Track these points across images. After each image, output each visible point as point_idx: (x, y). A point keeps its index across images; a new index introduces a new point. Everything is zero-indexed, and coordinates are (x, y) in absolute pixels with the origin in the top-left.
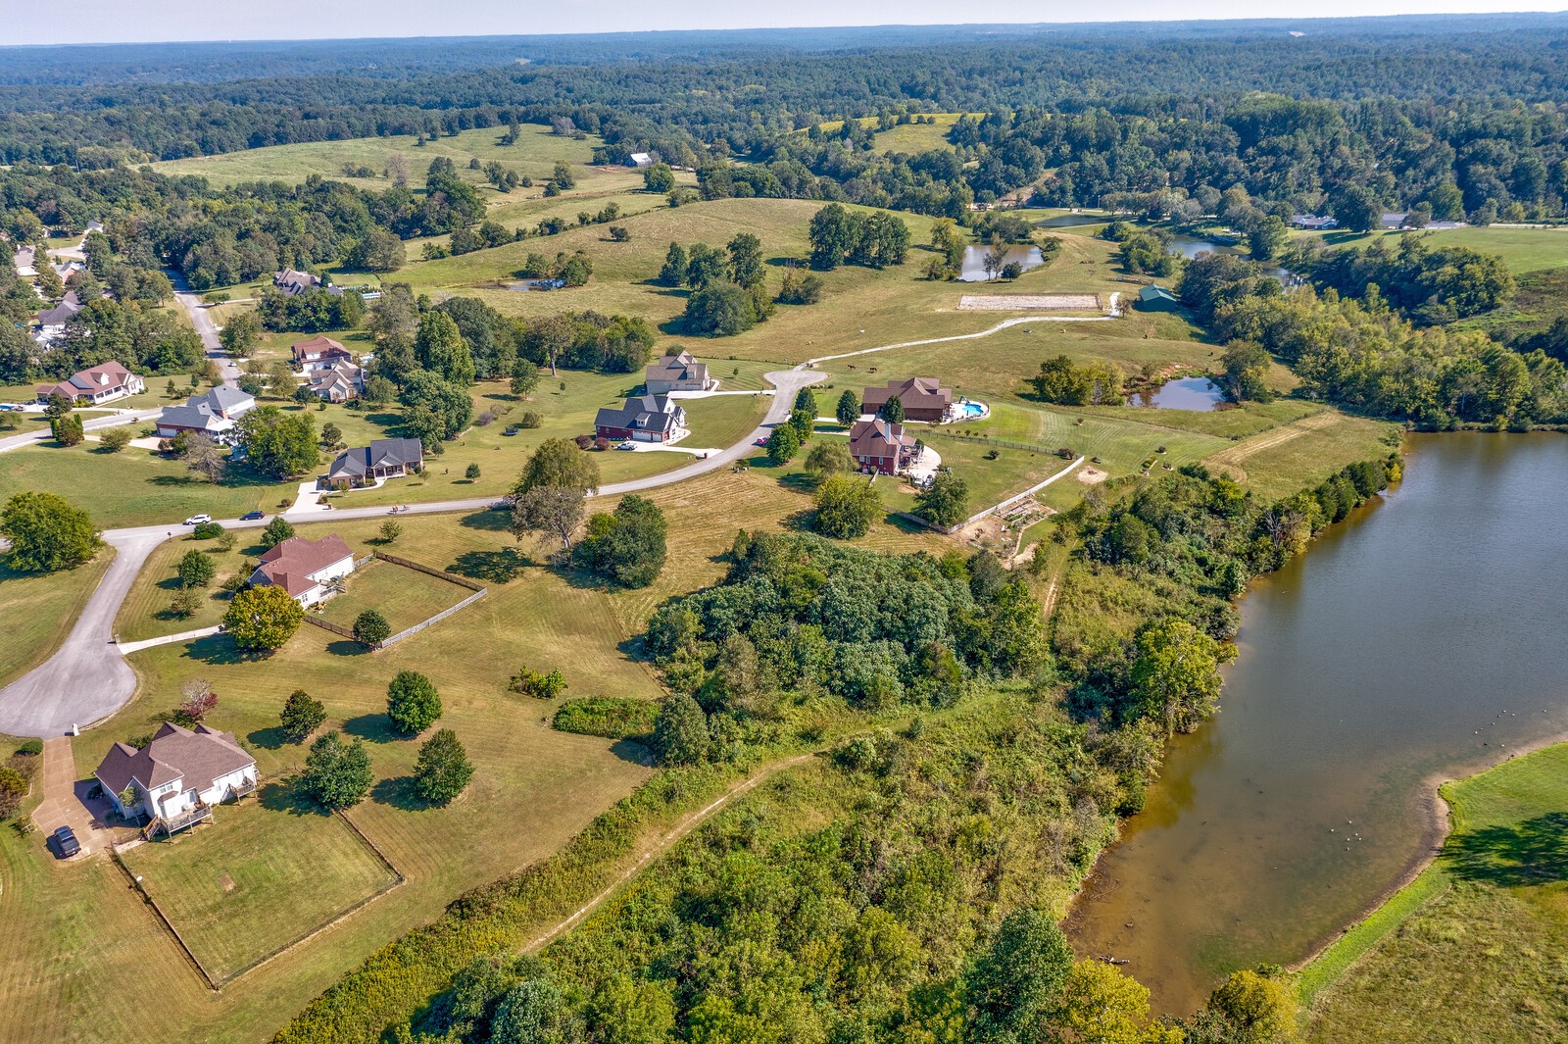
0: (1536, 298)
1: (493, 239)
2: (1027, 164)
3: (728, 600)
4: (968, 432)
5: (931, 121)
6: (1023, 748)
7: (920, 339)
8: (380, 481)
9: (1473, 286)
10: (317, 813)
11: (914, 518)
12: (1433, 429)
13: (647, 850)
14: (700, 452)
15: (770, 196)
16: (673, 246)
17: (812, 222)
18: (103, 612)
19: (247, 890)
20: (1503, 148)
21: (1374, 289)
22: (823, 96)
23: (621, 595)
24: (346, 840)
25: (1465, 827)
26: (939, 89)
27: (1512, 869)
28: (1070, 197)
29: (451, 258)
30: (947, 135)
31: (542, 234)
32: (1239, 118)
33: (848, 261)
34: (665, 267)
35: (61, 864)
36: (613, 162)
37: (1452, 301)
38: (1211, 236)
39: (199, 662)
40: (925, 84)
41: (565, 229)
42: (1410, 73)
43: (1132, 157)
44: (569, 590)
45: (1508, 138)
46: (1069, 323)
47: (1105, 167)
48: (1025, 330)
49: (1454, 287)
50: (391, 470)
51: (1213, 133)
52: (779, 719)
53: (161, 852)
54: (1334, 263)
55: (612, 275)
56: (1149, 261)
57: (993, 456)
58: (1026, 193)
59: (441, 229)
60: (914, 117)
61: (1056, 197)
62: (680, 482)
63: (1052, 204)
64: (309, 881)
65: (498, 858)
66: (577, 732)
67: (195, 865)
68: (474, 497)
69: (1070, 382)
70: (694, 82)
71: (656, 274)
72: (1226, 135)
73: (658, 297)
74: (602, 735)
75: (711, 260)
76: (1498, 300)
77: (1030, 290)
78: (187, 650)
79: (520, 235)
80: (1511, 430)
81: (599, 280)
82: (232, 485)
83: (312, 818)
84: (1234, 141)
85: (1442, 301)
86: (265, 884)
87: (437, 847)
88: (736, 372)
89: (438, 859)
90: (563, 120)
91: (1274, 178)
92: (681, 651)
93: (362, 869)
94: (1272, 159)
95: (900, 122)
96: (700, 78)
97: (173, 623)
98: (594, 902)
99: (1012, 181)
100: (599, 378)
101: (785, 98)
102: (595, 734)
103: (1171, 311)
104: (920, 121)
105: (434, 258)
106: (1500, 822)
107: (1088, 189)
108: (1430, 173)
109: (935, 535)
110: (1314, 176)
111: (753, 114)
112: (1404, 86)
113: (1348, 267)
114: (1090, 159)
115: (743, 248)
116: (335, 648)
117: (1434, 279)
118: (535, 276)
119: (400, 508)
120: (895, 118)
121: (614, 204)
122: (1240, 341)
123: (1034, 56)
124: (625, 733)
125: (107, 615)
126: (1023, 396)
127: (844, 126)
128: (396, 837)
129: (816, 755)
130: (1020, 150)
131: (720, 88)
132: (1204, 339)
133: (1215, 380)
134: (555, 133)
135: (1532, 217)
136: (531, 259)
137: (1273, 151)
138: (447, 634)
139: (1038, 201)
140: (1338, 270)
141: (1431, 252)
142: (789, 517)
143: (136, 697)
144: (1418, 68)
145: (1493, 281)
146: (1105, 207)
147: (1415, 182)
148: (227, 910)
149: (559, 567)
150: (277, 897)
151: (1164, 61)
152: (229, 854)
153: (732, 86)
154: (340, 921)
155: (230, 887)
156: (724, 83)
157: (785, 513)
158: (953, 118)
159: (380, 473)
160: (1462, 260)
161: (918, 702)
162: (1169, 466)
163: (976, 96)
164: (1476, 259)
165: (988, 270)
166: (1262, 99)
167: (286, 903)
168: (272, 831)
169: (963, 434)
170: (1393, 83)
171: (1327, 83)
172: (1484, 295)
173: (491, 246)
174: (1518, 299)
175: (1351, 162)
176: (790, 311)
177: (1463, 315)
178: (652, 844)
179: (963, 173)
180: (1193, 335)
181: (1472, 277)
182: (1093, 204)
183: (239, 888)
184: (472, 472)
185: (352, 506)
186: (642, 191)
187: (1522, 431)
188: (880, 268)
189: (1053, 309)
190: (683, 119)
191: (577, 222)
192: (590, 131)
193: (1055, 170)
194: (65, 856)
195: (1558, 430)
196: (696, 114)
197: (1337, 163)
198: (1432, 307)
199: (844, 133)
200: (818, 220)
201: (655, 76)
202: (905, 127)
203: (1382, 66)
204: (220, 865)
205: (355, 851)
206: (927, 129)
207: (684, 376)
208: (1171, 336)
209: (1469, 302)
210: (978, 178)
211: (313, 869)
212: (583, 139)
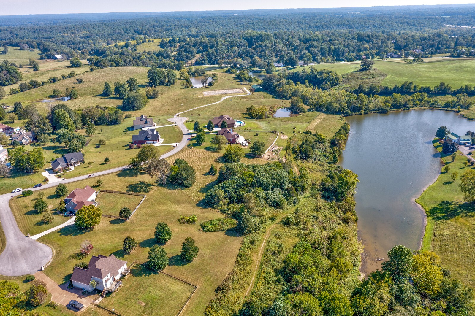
0: (347, 81)
1: (35, 85)
2: (192, 53)
3: (229, 184)
4: (245, 129)
5: (153, 41)
6: (323, 211)
7: (203, 105)
8: (72, 168)
9: (333, 79)
10: (154, 274)
11: (250, 155)
12: (347, 116)
13: (257, 260)
14: (174, 144)
15: (121, 66)
16: (106, 83)
17: (148, 73)
18: (12, 227)
19: (150, 304)
20: (316, 43)
21: (307, 81)
22: (110, 34)
23: (186, 190)
24: (169, 279)
25: (428, 208)
26: (147, 32)
27: (445, 216)
28: (207, 62)
29: (20, 93)
30: (159, 45)
31: (51, 82)
32: (247, 37)
33: (160, 85)
34: (104, 90)
35: (78, 313)
36: (48, 58)
37: (329, 83)
38: (253, 70)
39: (69, 236)
40: (142, 30)
41: (58, 81)
42: (276, 24)
43: (222, 49)
44: (170, 191)
45: (316, 40)
46: (240, 97)
47: (215, 53)
48: (231, 100)
49: (328, 79)
50: (75, 164)
51: (241, 42)
52: (262, 216)
53: (111, 300)
54: (293, 75)
55: (85, 94)
56: (246, 78)
57: (257, 135)
58: (194, 61)
59: (8, 83)
60: (147, 40)
61: (203, 62)
62: (176, 154)
63: (202, 64)
64: (167, 295)
65: (219, 273)
66: (212, 231)
67: (126, 301)
68: (113, 168)
69: (259, 113)
70: (62, 31)
71: (101, 93)
72: (244, 42)
73: (106, 100)
74: (220, 231)
75: (123, 86)
76: (339, 82)
77: (220, 89)
78: (60, 234)
79: (43, 83)
80: (365, 114)
81: (81, 96)
82: (13, 177)
83: (153, 276)
84: (247, 44)
85: (326, 83)
86: (155, 300)
87: (199, 274)
88: (159, 120)
89: (202, 278)
90: (24, 45)
91: (263, 53)
92: (221, 202)
93: (182, 287)
94: (261, 49)
95: (143, 42)
96: (65, 30)
97: (45, 226)
98: (253, 279)
99: (188, 58)
100: (108, 127)
101: (98, 35)
102: (218, 231)
103: (263, 91)
104: (149, 41)
105: (14, 93)
106: (433, 206)
107: (211, 59)
108: (301, 51)
109: (258, 159)
110: (273, 53)
111: (90, 41)
112: (276, 28)
113: (298, 76)
114: (211, 51)
115: (131, 82)
116: (113, 222)
117: (322, 78)
118: (57, 96)
119: (91, 175)
120: (141, 41)
121: (73, 71)
122: (294, 97)
123: (169, 21)
124: (227, 229)
125: (14, 228)
126: (245, 118)
127: (126, 44)
128: (184, 275)
129: (277, 224)
130: (189, 49)
131: (72, 33)
132: (276, 98)
133: (288, 108)
134: (21, 49)
135: (327, 61)
136: (54, 91)
137: (260, 46)
138: (144, 211)
139: (197, 63)
140: (295, 77)
141: (318, 71)
142: (216, 159)
143: (55, 253)
144: (278, 23)
145: (337, 77)
146: (219, 64)
147: (298, 53)
148: (148, 311)
149: (160, 184)
150: (161, 303)
151: (208, 22)
152: (135, 294)
153: (77, 32)
154: (186, 305)
155: (143, 304)
156: (73, 31)
157: (214, 159)
158: (160, 40)
159: (71, 165)
160: (328, 72)
161: (291, 204)
162: (299, 132)
163: (159, 33)
164: (331, 72)
165: (203, 84)
166: (251, 32)
167: (166, 304)
168: (144, 283)
169: (244, 130)
170: (273, 27)
171: (257, 28)
172: (336, 81)
173: (34, 88)
174: (343, 81)
175: (281, 49)
176: (151, 101)
177: (332, 86)
178: (257, 258)
179: (173, 56)
180: (273, 97)
181: (332, 76)
182: (214, 64)
183: (147, 304)
184: (107, 160)
185: (71, 177)
186: (70, 67)
187: (367, 113)
188: (169, 86)
189: (232, 93)
190: (65, 43)
191: (61, 78)
192: (34, 48)
193: (201, 54)
194: (79, 310)
195: (375, 112)
196: (69, 41)
197: (278, 49)
198: (324, 85)
199: (127, 46)
200: (149, 72)
201: (47, 29)
202: (145, 43)
203: (269, 23)
204: (135, 298)
205: (175, 282)
206: (152, 44)
207: (146, 122)
208: (269, 98)
209: (333, 83)
210: (178, 58)
211: (166, 291)
212: (33, 51)
